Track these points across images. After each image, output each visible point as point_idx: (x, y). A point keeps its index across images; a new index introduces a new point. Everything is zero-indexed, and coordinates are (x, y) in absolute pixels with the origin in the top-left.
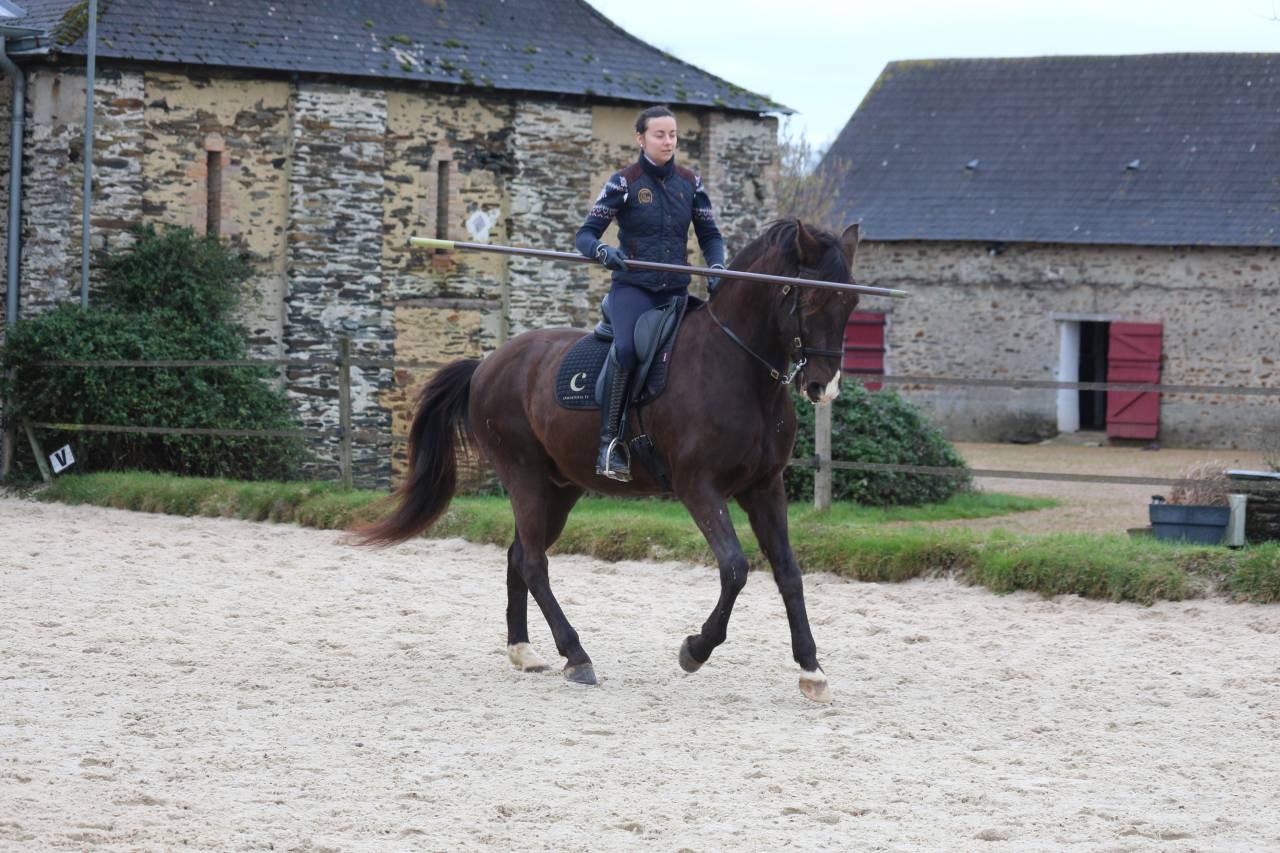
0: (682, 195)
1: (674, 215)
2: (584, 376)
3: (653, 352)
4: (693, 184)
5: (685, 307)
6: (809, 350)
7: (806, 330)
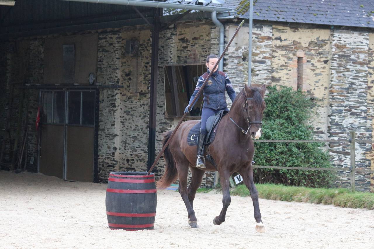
0: (221, 81)
2: (195, 135)
3: (211, 129)
4: (225, 77)
6: (251, 122)
7: (249, 117)
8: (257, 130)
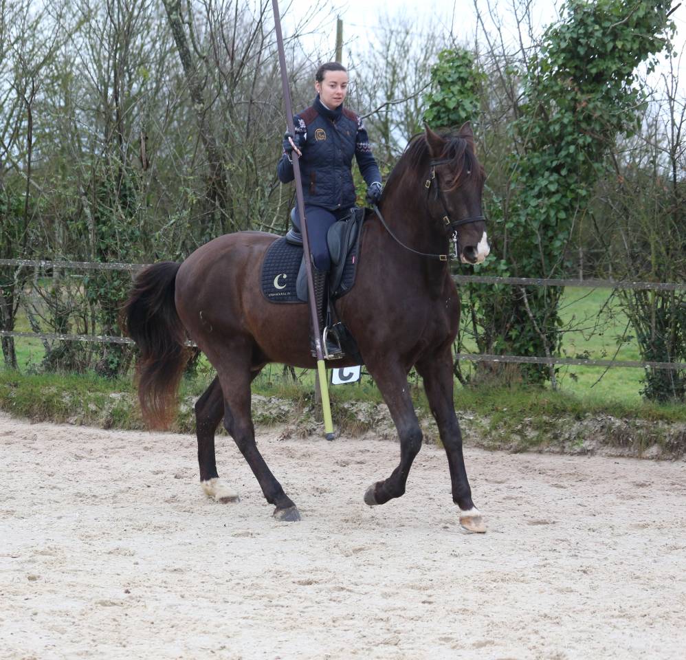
0: (348, 133)
1: (343, 149)
2: (285, 276)
3: (345, 256)
4: (357, 123)
5: (363, 218)
6: (456, 222)
7: (451, 209)
8: (479, 240)
